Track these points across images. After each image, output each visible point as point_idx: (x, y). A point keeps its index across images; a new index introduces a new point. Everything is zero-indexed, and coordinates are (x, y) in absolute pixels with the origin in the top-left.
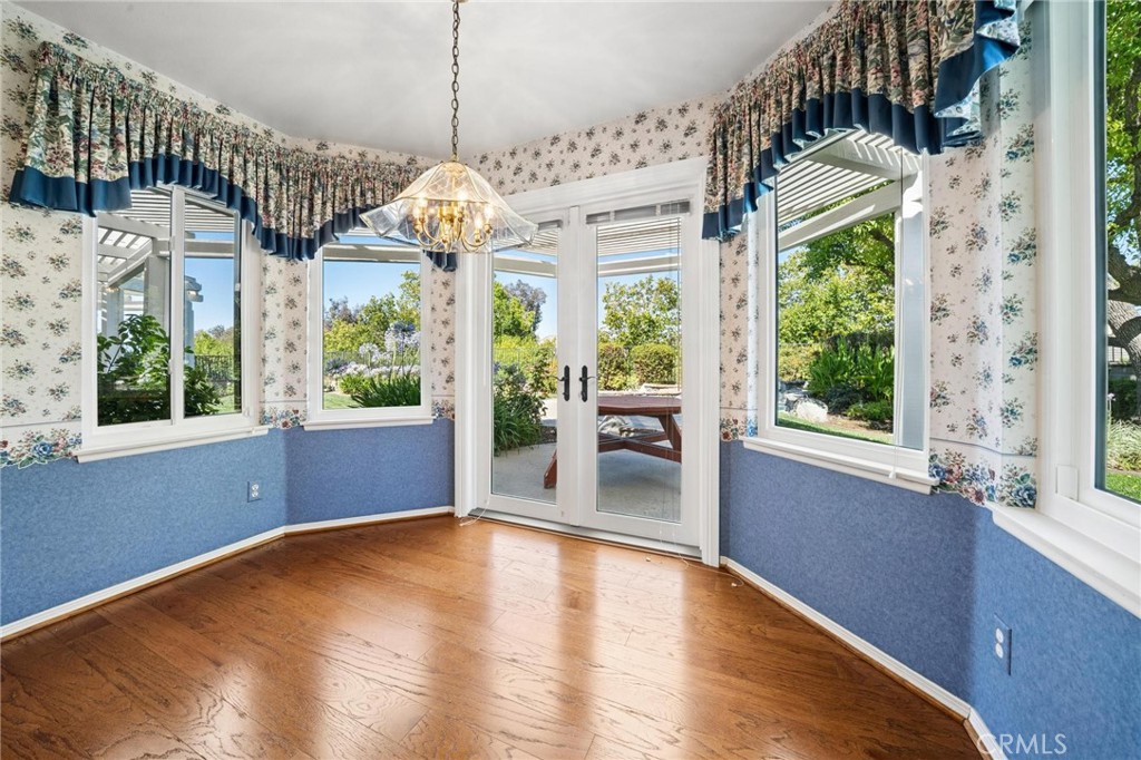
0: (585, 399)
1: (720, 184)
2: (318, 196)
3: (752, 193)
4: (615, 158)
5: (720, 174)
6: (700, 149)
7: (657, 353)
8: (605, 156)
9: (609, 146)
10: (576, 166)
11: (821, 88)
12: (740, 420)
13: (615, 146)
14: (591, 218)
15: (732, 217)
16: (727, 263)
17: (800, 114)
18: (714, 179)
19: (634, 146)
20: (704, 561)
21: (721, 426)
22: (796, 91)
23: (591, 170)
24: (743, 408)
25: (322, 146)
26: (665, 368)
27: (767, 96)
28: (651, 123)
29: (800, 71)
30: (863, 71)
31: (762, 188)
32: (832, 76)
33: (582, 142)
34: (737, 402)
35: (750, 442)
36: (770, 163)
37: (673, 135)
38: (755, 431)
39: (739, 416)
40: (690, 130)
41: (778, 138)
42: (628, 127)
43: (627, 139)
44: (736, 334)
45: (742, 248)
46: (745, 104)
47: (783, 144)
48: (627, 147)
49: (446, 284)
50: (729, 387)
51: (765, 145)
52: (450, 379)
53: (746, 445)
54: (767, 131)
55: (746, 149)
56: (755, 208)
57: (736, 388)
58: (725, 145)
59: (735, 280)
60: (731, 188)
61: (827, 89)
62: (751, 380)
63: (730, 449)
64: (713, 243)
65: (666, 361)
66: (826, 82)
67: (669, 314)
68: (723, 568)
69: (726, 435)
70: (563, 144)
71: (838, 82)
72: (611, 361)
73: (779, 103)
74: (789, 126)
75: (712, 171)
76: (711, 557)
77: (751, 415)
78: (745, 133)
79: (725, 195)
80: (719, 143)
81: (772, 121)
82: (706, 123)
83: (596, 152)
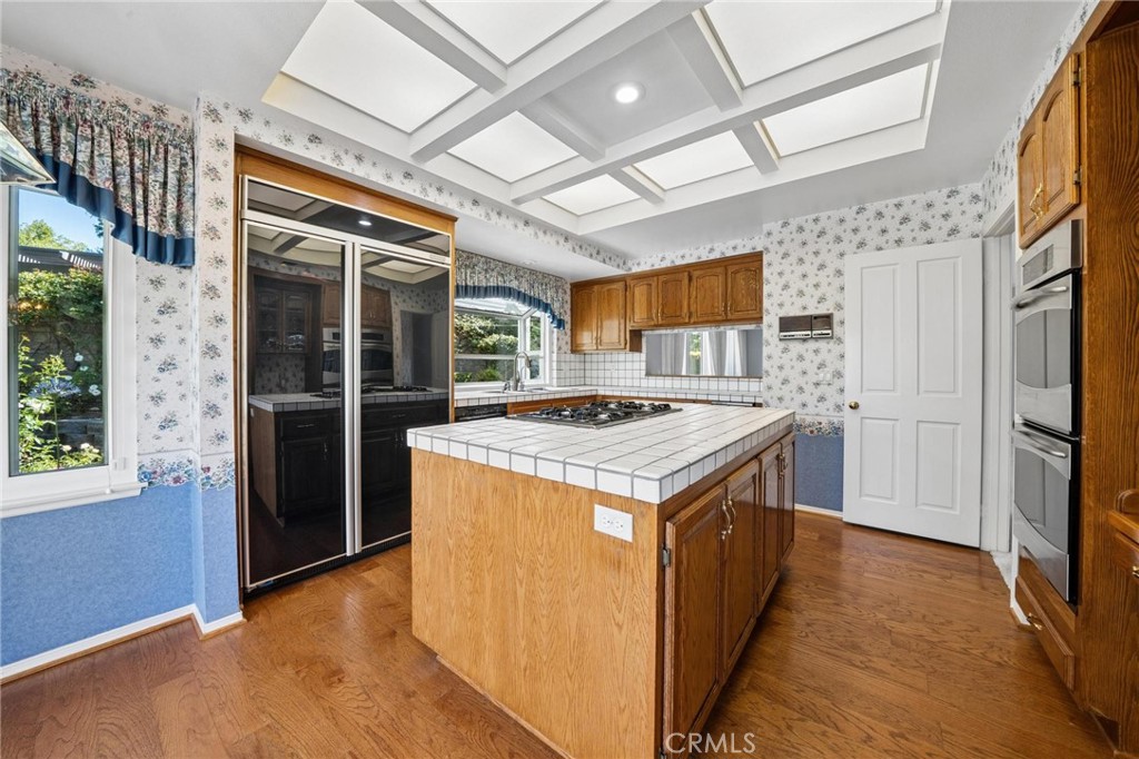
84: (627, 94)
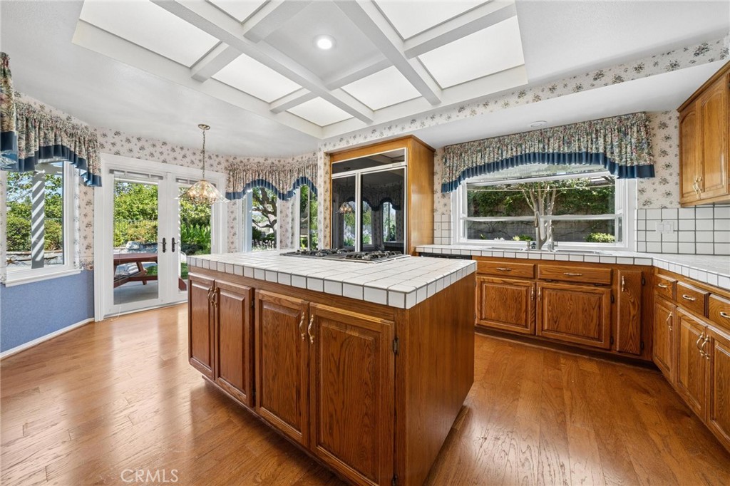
0: (173, 251)
1: (232, 186)
3: (244, 193)
4: (192, 162)
5: (232, 183)
6: (224, 171)
8: (188, 159)
13: (193, 158)
14: (177, 180)
15: (236, 196)
18: (229, 183)
19: (200, 161)
23: (182, 163)
27: (248, 170)
34: (232, 247)
37: (214, 162)
40: (219, 164)
42: (198, 153)
43: (197, 157)
46: (241, 168)
47: (253, 184)
48: (197, 160)
50: (229, 242)
51: (248, 182)
52: (89, 247)
54: (249, 179)
55: (242, 180)
59: (232, 213)
60: (236, 188)
70: (169, 147)
73: (252, 174)
74: (255, 181)
75: (229, 180)
79: (233, 189)
80: (231, 173)
82: (226, 164)
83: (184, 156)
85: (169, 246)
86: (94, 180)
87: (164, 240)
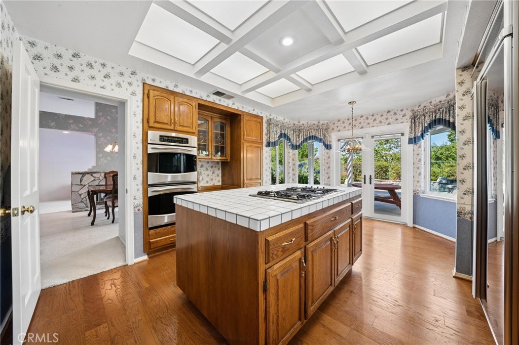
0: (371, 184)
1: (413, 132)
2: (301, 135)
3: (422, 136)
4: (381, 122)
5: (413, 129)
6: (407, 121)
7: (380, 166)
8: (378, 121)
9: (379, 119)
10: (369, 124)
11: (440, 117)
12: (419, 190)
13: (381, 119)
14: (373, 137)
15: (417, 140)
16: (415, 150)
17: (435, 120)
18: (412, 129)
19: (387, 119)
20: (408, 225)
21: (414, 191)
22: (434, 115)
23: (373, 125)
24: (420, 187)
25: (299, 122)
26: (384, 172)
27: (427, 113)
28: (392, 113)
29: (435, 111)
30: (449, 116)
31: (425, 135)
32: (443, 114)
33: (370, 117)
34: (418, 185)
35: (422, 195)
36: (427, 130)
37: (399, 116)
38: (424, 193)
39: (419, 189)
40: (404, 116)
41: (429, 124)
42: (385, 114)
43: (385, 117)
44: (418, 168)
45: (420, 147)
46: (421, 113)
47: (430, 126)
48: (384, 119)
49: (327, 153)
50: (416, 181)
51: (426, 125)
52: (329, 178)
53: (421, 196)
54: (427, 122)
55: (421, 125)
56: (423, 139)
57: (418, 182)
58: (415, 121)
59: (418, 155)
60: (417, 133)
61: (441, 117)
62: (422, 180)
63: (416, 197)
64: (411, 146)
65: (384, 169)
66: (441, 116)
67: (385, 146)
68: (414, 227)
69: (415, 194)
70: (364, 118)
71: (444, 117)
72: (357, 169)
73: (430, 116)
74: (432, 122)
75: (411, 127)
76: (410, 224)
77: (422, 188)
78: (421, 120)
79: (415, 134)
80: (413, 121)
81: (428, 120)
82: (409, 114)
83: (375, 120)
84: (288, 42)
85: (368, 180)
86: (328, 147)
87: (365, 176)
